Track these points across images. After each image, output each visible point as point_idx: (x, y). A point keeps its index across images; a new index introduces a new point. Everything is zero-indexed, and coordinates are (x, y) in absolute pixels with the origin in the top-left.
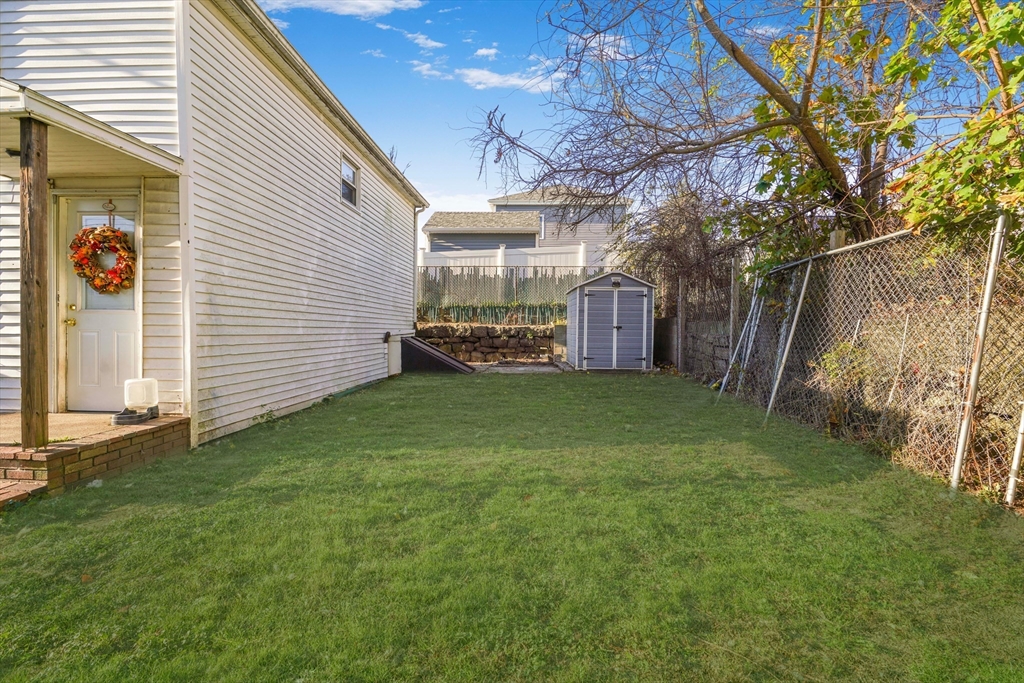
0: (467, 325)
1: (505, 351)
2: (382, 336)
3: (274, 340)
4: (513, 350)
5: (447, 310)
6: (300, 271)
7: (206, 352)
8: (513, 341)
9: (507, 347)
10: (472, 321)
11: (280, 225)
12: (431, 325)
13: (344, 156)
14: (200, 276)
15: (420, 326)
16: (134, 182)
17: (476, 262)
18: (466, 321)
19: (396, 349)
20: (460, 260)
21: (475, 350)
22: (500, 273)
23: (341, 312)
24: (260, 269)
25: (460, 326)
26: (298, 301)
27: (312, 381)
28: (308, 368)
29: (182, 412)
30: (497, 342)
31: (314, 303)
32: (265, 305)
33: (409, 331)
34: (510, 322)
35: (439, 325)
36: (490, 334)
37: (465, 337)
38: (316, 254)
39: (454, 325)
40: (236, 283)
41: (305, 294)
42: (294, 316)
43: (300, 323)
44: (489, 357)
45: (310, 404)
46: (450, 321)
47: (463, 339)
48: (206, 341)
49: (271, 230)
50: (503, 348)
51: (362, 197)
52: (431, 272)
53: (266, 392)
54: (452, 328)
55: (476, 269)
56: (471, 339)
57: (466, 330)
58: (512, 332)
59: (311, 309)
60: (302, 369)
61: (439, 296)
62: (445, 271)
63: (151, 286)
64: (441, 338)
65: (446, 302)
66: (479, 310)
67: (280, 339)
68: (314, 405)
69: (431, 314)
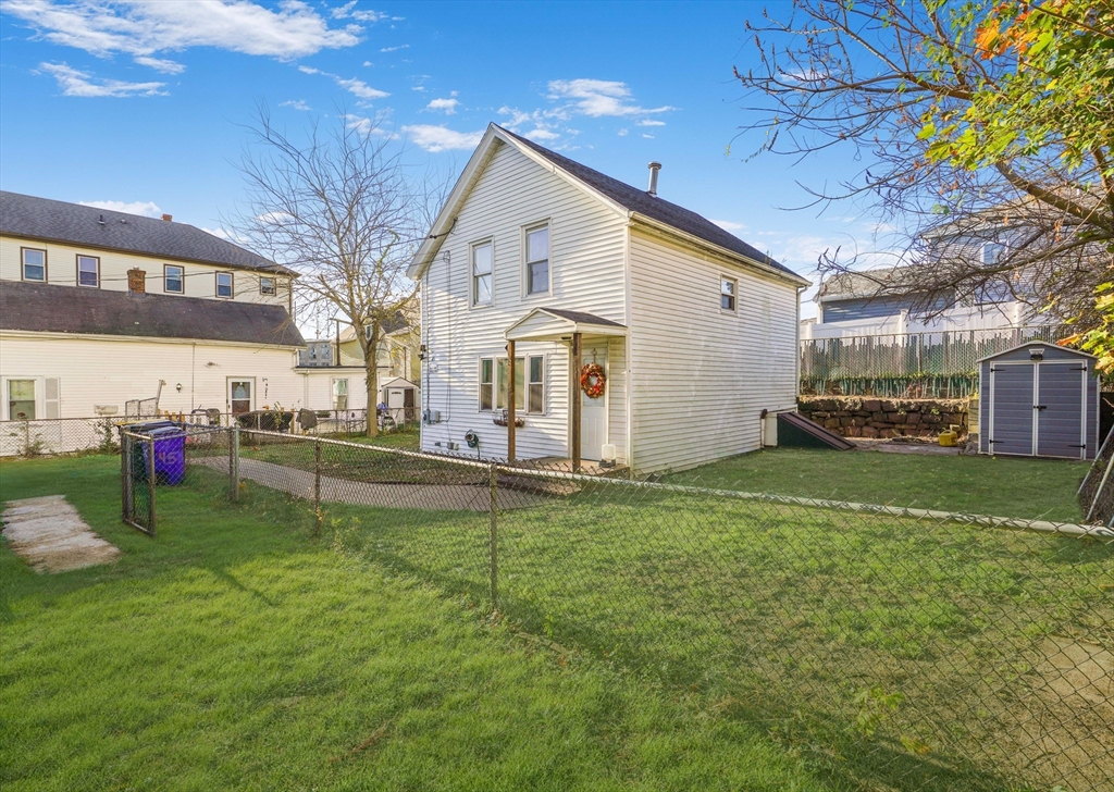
0: (857, 398)
1: (903, 427)
2: (760, 413)
3: (672, 422)
4: (914, 427)
5: (837, 382)
6: (690, 373)
7: (637, 431)
8: (912, 417)
9: (905, 423)
10: (865, 393)
11: (677, 346)
12: (818, 398)
13: (724, 276)
14: (635, 388)
15: (805, 399)
17: (871, 331)
18: (857, 394)
19: (773, 423)
20: (853, 331)
21: (867, 424)
22: (899, 341)
23: (721, 397)
24: (665, 377)
25: (850, 399)
26: (689, 394)
27: (697, 450)
28: (695, 440)
29: (626, 464)
30: (892, 417)
31: (700, 393)
32: (667, 400)
33: (792, 406)
34: (912, 395)
35: (825, 398)
36: (885, 409)
37: (854, 411)
38: (701, 358)
39: (842, 398)
41: (693, 388)
42: (685, 404)
43: (690, 409)
44: (884, 432)
45: (696, 466)
46: (839, 394)
47: (853, 414)
48: (638, 424)
49: (671, 350)
50: (901, 424)
51: (740, 302)
52: (819, 345)
53: (667, 455)
54: (840, 402)
55: (869, 339)
56: (862, 413)
57: (856, 404)
58: (912, 407)
59: (697, 399)
60: (691, 440)
61: (827, 369)
62: (835, 343)
63: (613, 395)
64: (828, 411)
65: (834, 375)
66: (873, 382)
67: (676, 421)
68: (699, 467)
69: (819, 387)
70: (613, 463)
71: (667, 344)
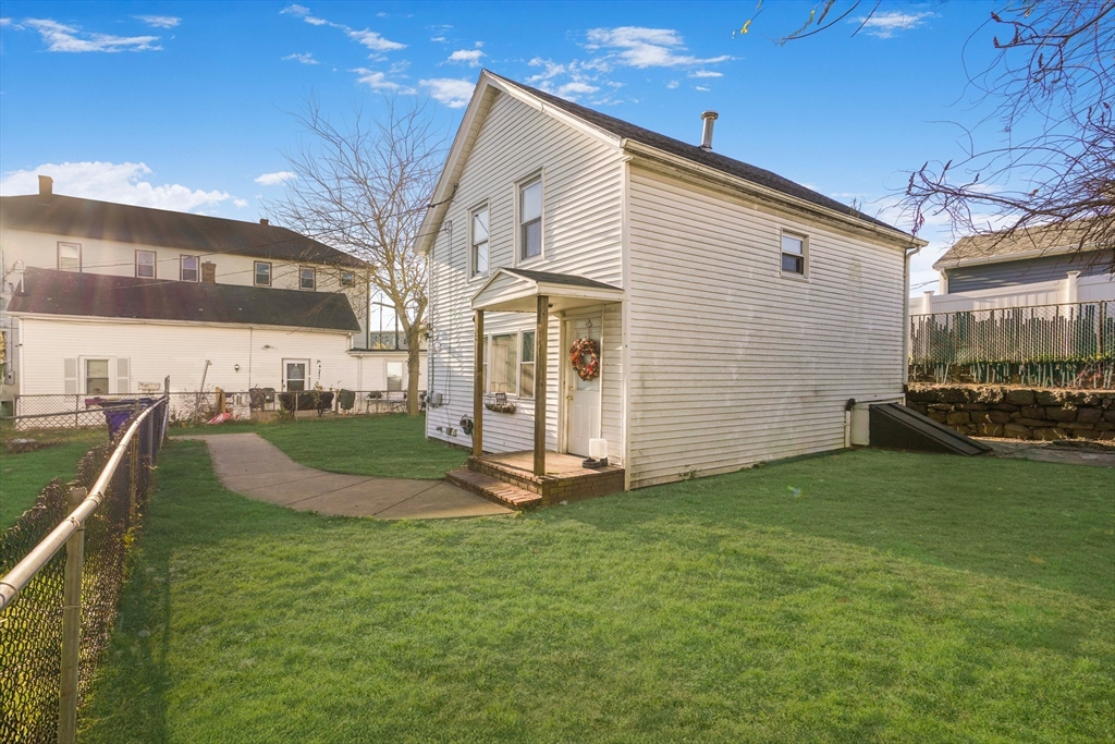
0: (996, 388)
1: (1071, 426)
2: (844, 403)
3: (698, 412)
4: (1090, 427)
5: (966, 367)
6: (729, 351)
7: (638, 422)
8: (1086, 413)
9: (1075, 420)
10: (1008, 381)
11: (708, 316)
12: (937, 386)
13: (785, 231)
14: (635, 369)
15: (918, 387)
16: (598, 308)
17: (1019, 302)
18: (996, 382)
19: (863, 418)
20: (988, 303)
21: (1012, 421)
22: (1066, 313)
23: (780, 383)
24: (687, 356)
25: (984, 389)
26: (727, 377)
27: (741, 448)
28: (736, 436)
29: (621, 465)
30: (1052, 413)
31: (745, 377)
32: (691, 384)
33: (895, 395)
34: (1085, 385)
35: (949, 386)
36: (1041, 402)
37: (991, 403)
38: (747, 332)
39: (974, 387)
40: (664, 369)
41: (734, 370)
42: (721, 390)
43: (728, 397)
44: (1038, 433)
45: (739, 468)
46: (970, 381)
47: (989, 406)
48: (639, 415)
49: (698, 322)
50: (1068, 422)
51: (811, 264)
52: (941, 321)
53: (690, 455)
54: (970, 392)
55: (1017, 312)
56: (1004, 407)
57: (994, 395)
58: (1087, 400)
59: (740, 383)
60: (730, 436)
61: (952, 351)
62: (964, 319)
63: (607, 377)
64: (952, 403)
65: (962, 357)
66: (1022, 367)
67: (705, 412)
68: (742, 470)
69: (939, 373)
70: (604, 463)
71: (691, 314)
